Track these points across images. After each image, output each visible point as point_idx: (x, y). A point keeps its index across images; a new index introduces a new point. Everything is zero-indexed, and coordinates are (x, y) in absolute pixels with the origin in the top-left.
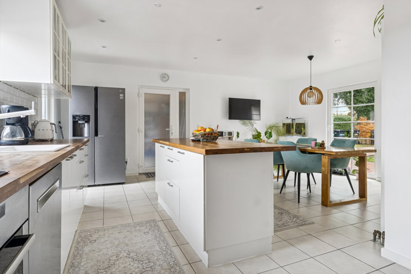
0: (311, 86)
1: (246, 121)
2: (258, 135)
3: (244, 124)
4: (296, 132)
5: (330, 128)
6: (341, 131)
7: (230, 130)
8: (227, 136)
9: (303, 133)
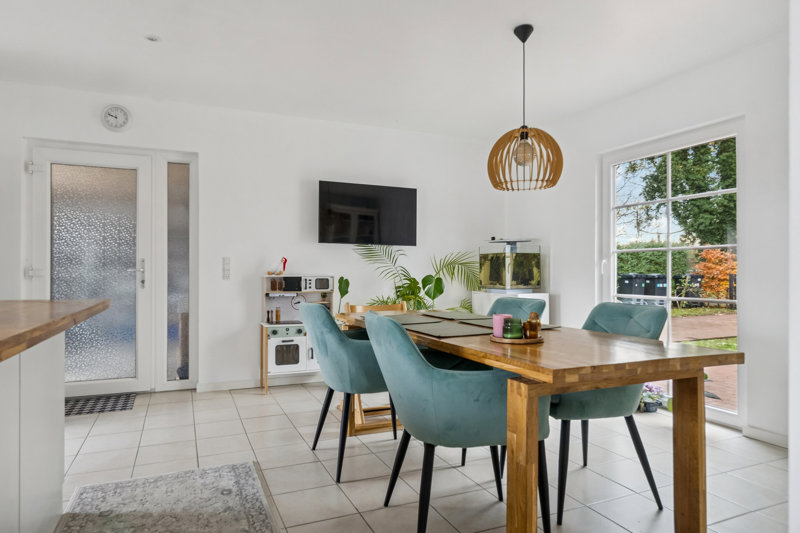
0: (524, 127)
1: (376, 248)
2: (409, 287)
3: (369, 256)
4: (515, 277)
5: (608, 266)
6: (637, 277)
7: (322, 274)
8: (313, 289)
9: (533, 282)
